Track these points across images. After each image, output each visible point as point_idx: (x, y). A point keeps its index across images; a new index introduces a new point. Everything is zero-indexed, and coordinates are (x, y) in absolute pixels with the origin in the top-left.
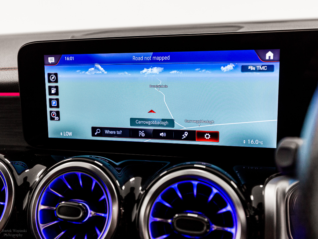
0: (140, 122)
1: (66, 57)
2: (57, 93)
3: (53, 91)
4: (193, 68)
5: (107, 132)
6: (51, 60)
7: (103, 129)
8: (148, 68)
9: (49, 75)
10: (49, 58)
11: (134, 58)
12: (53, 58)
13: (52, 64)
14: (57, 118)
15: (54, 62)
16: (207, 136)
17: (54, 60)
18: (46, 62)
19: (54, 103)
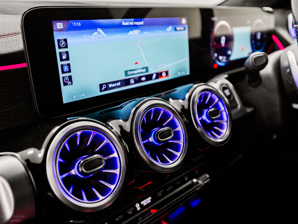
0: (131, 73)
1: (73, 23)
2: (68, 59)
3: (64, 57)
4: (154, 30)
5: (110, 86)
6: (59, 25)
7: (107, 84)
8: (132, 31)
9: (59, 41)
10: (57, 24)
11: (124, 24)
12: (62, 24)
13: (61, 30)
14: (69, 83)
15: (62, 27)
16: (164, 74)
17: (62, 25)
18: (54, 28)
19: (66, 68)
